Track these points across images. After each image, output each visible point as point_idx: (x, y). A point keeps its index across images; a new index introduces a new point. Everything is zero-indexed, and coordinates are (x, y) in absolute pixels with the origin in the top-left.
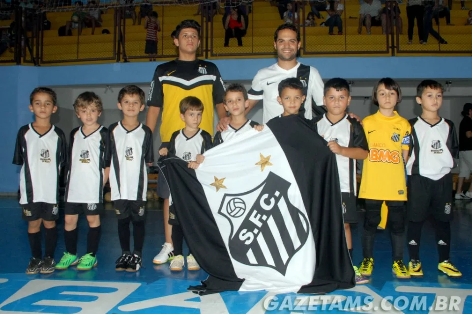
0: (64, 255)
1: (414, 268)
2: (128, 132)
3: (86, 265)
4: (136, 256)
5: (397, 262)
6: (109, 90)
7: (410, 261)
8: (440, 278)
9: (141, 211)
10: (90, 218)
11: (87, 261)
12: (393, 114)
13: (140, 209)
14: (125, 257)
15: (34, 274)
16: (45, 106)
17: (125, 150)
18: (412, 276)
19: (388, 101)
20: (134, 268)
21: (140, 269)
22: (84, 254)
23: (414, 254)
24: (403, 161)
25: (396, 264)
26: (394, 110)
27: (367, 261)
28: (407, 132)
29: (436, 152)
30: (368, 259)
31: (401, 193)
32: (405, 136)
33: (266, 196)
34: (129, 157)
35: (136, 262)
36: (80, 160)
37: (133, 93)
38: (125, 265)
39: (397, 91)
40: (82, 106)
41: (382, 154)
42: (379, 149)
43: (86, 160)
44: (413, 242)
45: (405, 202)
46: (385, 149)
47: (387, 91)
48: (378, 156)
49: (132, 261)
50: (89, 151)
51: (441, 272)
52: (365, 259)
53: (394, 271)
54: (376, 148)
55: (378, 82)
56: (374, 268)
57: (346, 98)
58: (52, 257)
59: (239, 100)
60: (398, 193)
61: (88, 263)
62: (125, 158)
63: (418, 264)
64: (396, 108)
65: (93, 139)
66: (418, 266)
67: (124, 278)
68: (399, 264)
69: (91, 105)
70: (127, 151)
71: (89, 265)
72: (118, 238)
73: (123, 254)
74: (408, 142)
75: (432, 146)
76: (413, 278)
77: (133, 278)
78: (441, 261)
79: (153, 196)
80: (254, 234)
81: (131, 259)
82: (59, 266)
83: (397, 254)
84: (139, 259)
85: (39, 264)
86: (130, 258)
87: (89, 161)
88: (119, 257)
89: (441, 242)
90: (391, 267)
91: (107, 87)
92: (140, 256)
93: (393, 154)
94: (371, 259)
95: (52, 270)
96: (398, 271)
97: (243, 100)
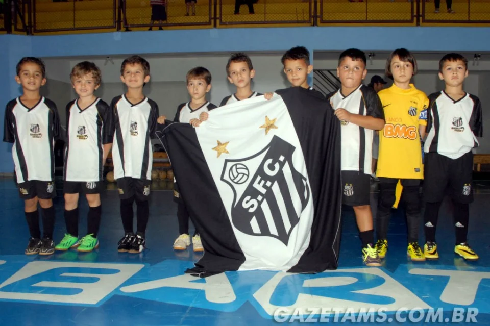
0: (65, 236)
1: (429, 250)
2: (133, 105)
3: (87, 247)
4: (139, 237)
5: (411, 244)
6: (109, 61)
7: (426, 243)
8: (457, 261)
9: (146, 191)
10: (90, 197)
11: (88, 242)
12: (409, 87)
13: (144, 188)
14: (128, 237)
15: (34, 255)
16: (34, 77)
17: (130, 124)
18: (427, 259)
19: (403, 74)
20: (138, 249)
21: (143, 251)
22: (85, 236)
23: (430, 237)
24: (419, 137)
25: (410, 247)
26: (410, 83)
27: (381, 242)
28: (425, 106)
29: (457, 130)
30: (382, 241)
31: (417, 170)
32: (422, 110)
33: (270, 161)
34: (133, 132)
35: (139, 243)
36: (77, 136)
37: (134, 63)
38: (128, 246)
39: (413, 63)
40: (78, 74)
41: (398, 129)
42: (395, 123)
43: (83, 136)
44: (429, 224)
45: (421, 180)
46: (401, 124)
47: (402, 63)
48: (394, 131)
49: (135, 242)
50: (85, 126)
51: (457, 255)
52: (379, 241)
53: (409, 253)
54: (392, 123)
55: (391, 54)
56: (388, 250)
57: (361, 69)
58: (51, 239)
59: (244, 70)
60: (414, 171)
61: (89, 244)
62: (129, 133)
63: (434, 247)
64: (412, 81)
65: (89, 114)
66: (434, 248)
67: (127, 259)
68: (414, 246)
69: (88, 75)
70: (132, 125)
71: (90, 246)
72: (120, 219)
73: (125, 235)
74: (426, 117)
75: (453, 123)
76: (428, 261)
77: (136, 260)
78: (458, 244)
79: (158, 175)
80: (258, 201)
81: (134, 240)
82: (59, 247)
83: (412, 236)
84: (142, 240)
85: (39, 244)
86: (132, 239)
87: (86, 137)
88: (122, 238)
89: (459, 224)
90: (406, 249)
91: (108, 59)
92: (143, 236)
93: (410, 129)
94: (385, 241)
95: (51, 251)
96: (412, 254)
97: (247, 70)
